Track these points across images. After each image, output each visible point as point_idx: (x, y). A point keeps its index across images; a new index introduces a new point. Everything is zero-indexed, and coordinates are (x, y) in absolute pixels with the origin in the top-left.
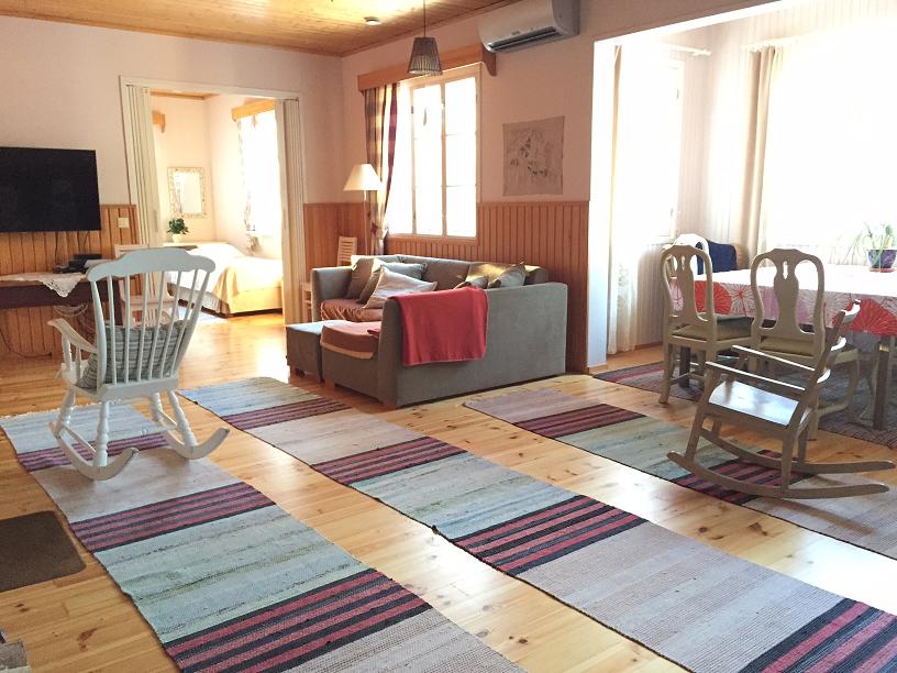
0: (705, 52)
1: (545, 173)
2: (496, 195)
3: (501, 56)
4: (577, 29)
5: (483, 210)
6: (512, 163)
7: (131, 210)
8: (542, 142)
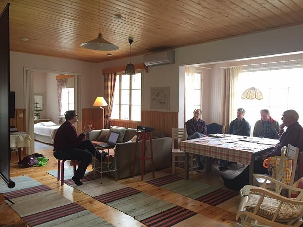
3: (150, 67)
4: (174, 62)
5: (143, 113)
6: (153, 99)
7: (24, 111)
8: (163, 94)
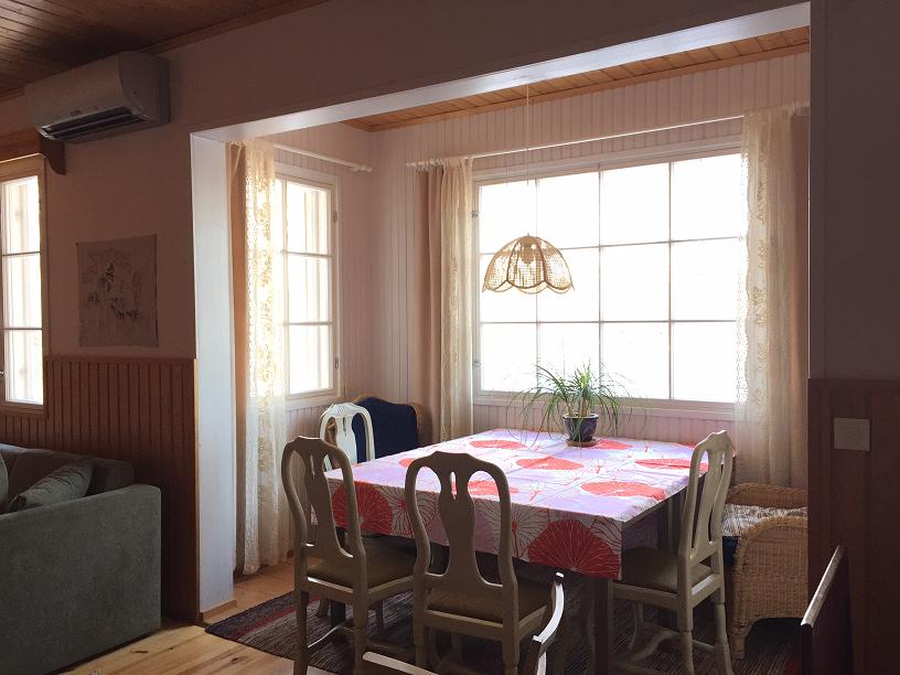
0: (363, 168)
1: (134, 315)
2: (70, 347)
3: (70, 148)
4: (166, 114)
5: (53, 367)
6: (91, 298)
8: (129, 271)
